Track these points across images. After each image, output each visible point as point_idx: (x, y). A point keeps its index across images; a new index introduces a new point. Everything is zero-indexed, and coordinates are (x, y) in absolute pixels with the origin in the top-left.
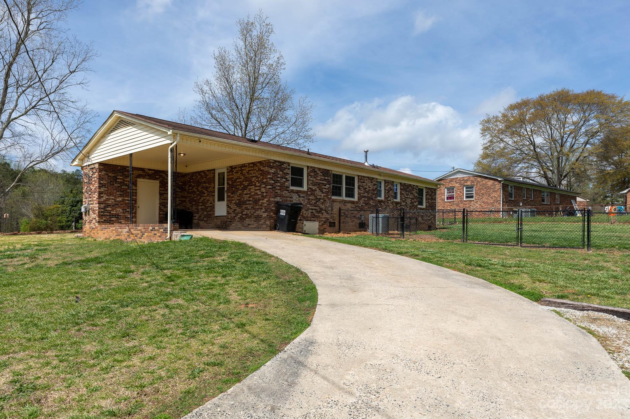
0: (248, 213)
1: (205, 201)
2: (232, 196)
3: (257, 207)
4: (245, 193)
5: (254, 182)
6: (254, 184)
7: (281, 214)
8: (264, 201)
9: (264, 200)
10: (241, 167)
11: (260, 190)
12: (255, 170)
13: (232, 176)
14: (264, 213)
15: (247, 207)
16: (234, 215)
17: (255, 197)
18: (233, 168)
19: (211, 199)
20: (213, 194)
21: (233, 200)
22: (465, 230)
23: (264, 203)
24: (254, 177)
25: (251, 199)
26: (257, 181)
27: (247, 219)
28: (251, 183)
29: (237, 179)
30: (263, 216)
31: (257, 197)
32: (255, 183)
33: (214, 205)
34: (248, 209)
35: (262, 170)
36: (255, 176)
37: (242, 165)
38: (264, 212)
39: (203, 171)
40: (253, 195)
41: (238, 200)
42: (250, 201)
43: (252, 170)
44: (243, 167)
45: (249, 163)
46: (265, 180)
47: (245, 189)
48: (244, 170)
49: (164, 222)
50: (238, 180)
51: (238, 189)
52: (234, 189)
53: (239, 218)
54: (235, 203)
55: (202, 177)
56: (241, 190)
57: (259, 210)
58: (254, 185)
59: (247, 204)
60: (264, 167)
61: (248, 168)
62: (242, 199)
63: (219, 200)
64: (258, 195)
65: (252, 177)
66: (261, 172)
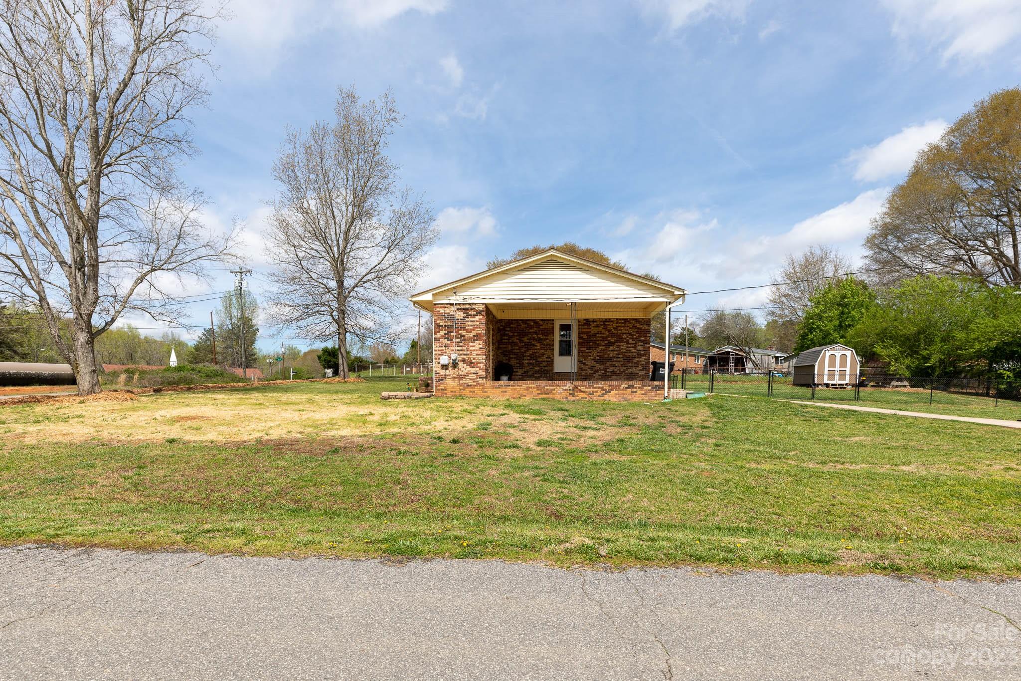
0: (615, 370)
1: (537, 354)
2: (587, 351)
3: (630, 365)
4: (610, 349)
5: (625, 339)
9: (641, 358)
11: (635, 347)
12: (628, 326)
13: (589, 330)
15: (614, 365)
16: (592, 372)
17: (626, 354)
18: (591, 322)
19: (549, 352)
20: (552, 347)
21: (590, 356)
23: (641, 361)
24: (625, 333)
25: (621, 356)
26: (630, 339)
27: (613, 377)
28: (620, 339)
30: (640, 374)
31: (630, 354)
32: (628, 340)
33: (553, 360)
34: (616, 367)
37: (606, 319)
38: (640, 370)
39: (534, 321)
40: (625, 352)
41: (598, 356)
43: (622, 327)
44: (607, 322)
45: (617, 319)
46: (642, 338)
47: (611, 346)
48: (609, 325)
50: (598, 335)
51: (599, 345)
52: (591, 344)
53: (599, 375)
54: (592, 359)
55: (531, 327)
56: (603, 346)
57: (634, 368)
58: (625, 342)
59: (613, 361)
60: (641, 325)
61: (617, 323)
62: (606, 356)
63: (561, 354)
64: (633, 352)
65: (623, 334)
66: (636, 330)
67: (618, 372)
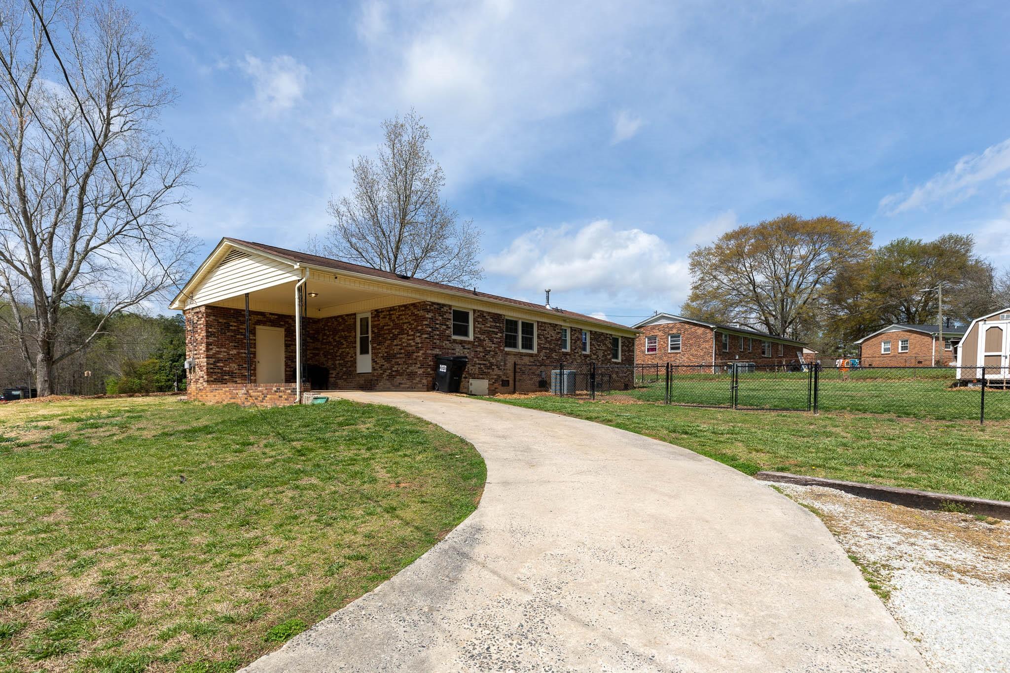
0: (399, 369)
1: (344, 354)
2: (378, 347)
3: (411, 362)
4: (395, 343)
5: (406, 329)
6: (406, 332)
7: (441, 370)
8: (419, 354)
9: (419, 352)
10: (389, 311)
11: (413, 339)
12: (408, 314)
13: (378, 323)
14: (419, 370)
15: (398, 362)
16: (382, 372)
17: (407, 349)
18: (379, 312)
19: (351, 351)
20: (354, 345)
21: (380, 353)
22: (669, 389)
23: (419, 356)
24: (406, 323)
25: (403, 351)
26: (410, 329)
27: (398, 377)
28: (402, 332)
29: (384, 326)
30: (419, 372)
31: (410, 348)
32: (408, 331)
33: (355, 359)
34: (399, 364)
35: (416, 315)
36: (408, 323)
37: (391, 308)
38: (419, 368)
39: (341, 316)
40: (406, 346)
41: (386, 352)
42: (401, 353)
43: (404, 315)
44: (391, 310)
45: (399, 306)
46: (420, 328)
47: (395, 339)
48: (393, 314)
49: (292, 381)
50: (385, 328)
51: (386, 339)
52: (380, 338)
53: (387, 375)
54: (382, 357)
55: (339, 324)
56: (389, 340)
57: (413, 365)
58: (406, 334)
59: (397, 358)
60: (418, 310)
61: (399, 312)
62: (392, 352)
63: (362, 353)
64: (412, 346)
65: (404, 323)
66: (414, 318)
67: (401, 371)
